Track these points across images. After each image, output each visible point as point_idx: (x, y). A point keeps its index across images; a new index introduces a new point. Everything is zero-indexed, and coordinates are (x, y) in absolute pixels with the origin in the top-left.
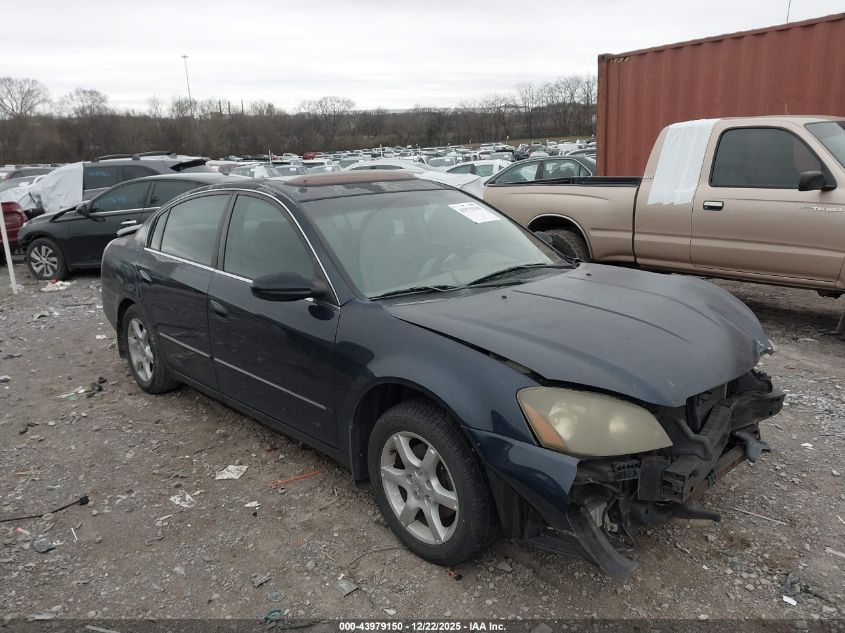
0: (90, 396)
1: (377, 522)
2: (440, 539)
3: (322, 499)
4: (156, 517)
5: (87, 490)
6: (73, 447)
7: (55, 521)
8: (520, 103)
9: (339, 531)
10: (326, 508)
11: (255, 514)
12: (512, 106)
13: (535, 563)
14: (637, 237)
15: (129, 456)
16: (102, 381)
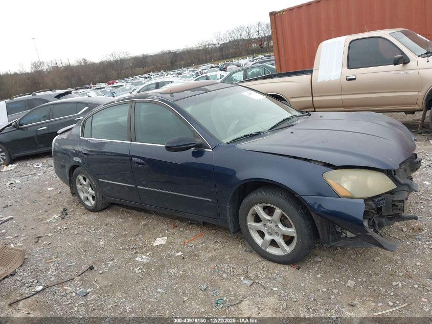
0: (63, 218)
1: (246, 251)
2: (286, 252)
3: (212, 245)
4: (133, 269)
5: (90, 263)
6: (69, 244)
7: (82, 280)
8: (215, 42)
9: (229, 258)
10: (217, 249)
11: (183, 258)
12: (212, 44)
13: (330, 255)
14: (314, 99)
15: (102, 243)
16: (65, 210)
